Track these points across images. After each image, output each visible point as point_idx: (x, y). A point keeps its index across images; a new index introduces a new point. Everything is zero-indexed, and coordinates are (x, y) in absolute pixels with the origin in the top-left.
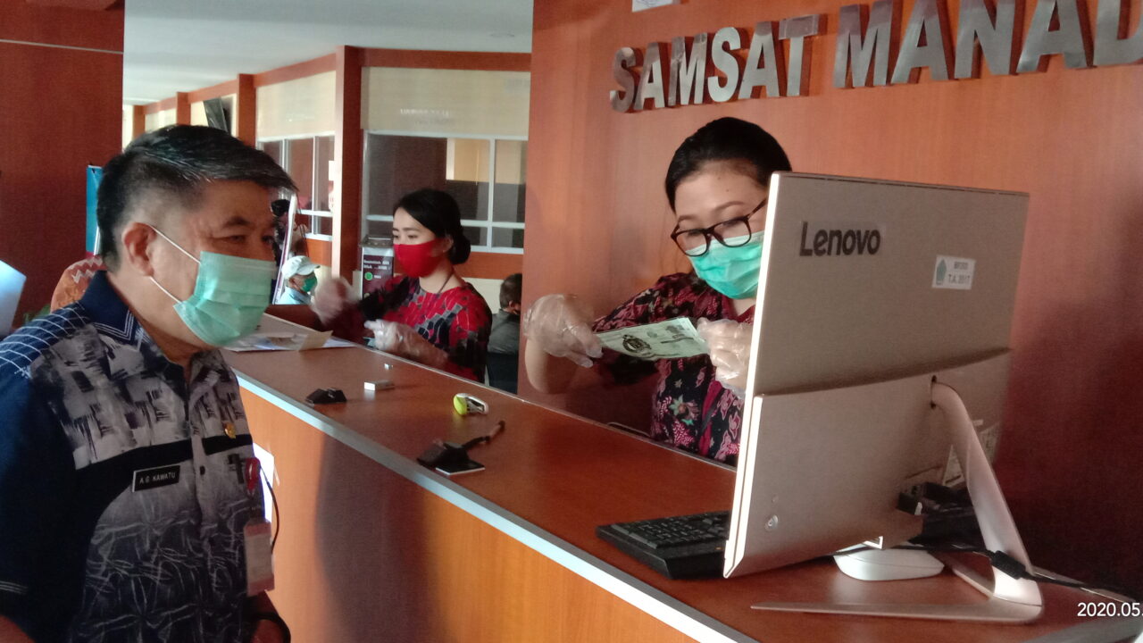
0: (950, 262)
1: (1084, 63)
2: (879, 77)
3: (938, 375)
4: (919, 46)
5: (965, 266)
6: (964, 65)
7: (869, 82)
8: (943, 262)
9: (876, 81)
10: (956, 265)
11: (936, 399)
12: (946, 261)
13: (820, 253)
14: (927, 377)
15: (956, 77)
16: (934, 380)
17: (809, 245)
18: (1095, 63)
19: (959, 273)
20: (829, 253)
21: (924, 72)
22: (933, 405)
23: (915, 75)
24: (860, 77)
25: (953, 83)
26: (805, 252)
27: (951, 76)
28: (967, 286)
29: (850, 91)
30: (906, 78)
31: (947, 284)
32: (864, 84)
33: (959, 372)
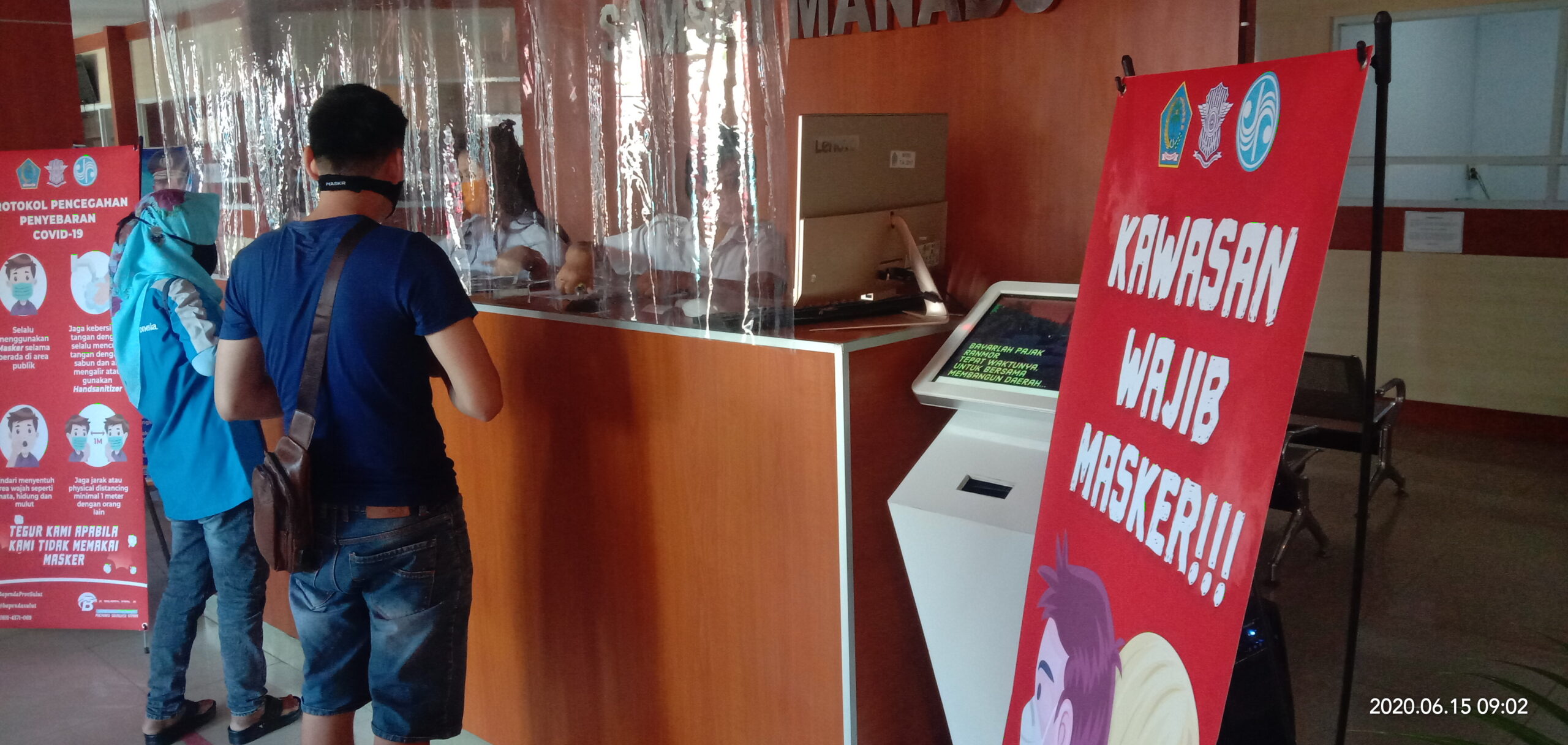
0: (899, 154)
1: (960, 18)
2: (823, 31)
3: (895, 211)
4: (849, 6)
5: (908, 155)
6: (882, 22)
7: (816, 33)
8: (895, 154)
9: (820, 34)
10: (904, 155)
11: (894, 223)
12: (897, 153)
13: (826, 152)
14: (889, 212)
15: (877, 29)
16: (892, 214)
17: (820, 147)
18: (967, 18)
19: (905, 159)
20: (830, 151)
21: (854, 25)
22: (893, 226)
23: (849, 28)
24: (808, 32)
25: (876, 33)
26: (818, 151)
27: (873, 28)
28: (912, 166)
29: (802, 40)
30: (843, 31)
31: (898, 165)
32: (812, 36)
33: (908, 210)
